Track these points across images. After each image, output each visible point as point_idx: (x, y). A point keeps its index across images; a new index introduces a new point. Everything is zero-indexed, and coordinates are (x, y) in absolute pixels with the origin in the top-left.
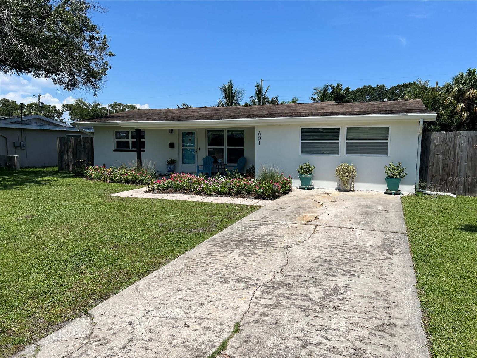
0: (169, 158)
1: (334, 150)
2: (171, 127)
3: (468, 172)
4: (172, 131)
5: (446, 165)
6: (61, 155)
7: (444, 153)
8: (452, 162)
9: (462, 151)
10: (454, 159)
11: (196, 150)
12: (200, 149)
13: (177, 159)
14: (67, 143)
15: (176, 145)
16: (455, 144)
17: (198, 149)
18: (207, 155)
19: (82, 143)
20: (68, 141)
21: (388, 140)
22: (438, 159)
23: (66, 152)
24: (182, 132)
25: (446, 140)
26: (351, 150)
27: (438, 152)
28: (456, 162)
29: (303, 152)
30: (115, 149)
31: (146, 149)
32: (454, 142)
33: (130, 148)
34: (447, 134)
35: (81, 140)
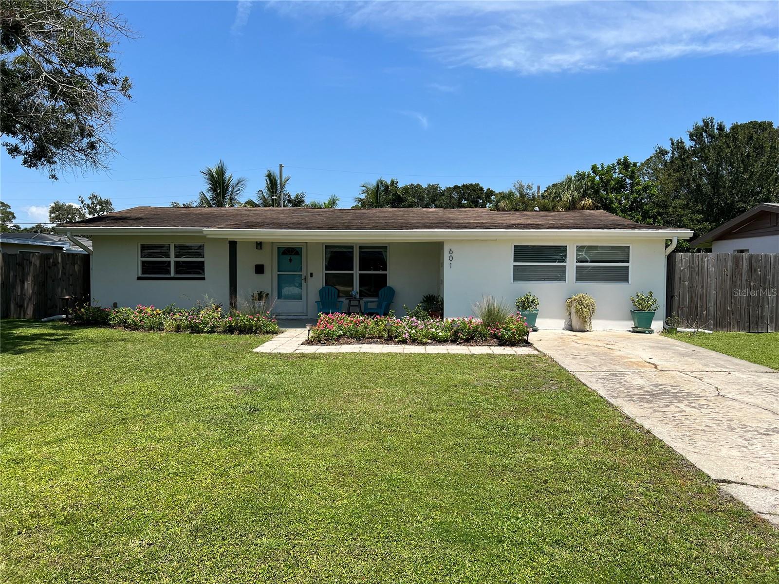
1: (559, 275)
2: (259, 238)
3: (718, 302)
4: (259, 245)
5: (694, 295)
7: (691, 279)
8: (700, 290)
9: (710, 278)
10: (702, 287)
11: (303, 277)
12: (312, 274)
13: (270, 292)
14: (21, 265)
16: (702, 268)
17: (309, 275)
18: (324, 284)
19: (60, 266)
20: (25, 261)
21: (628, 262)
22: (684, 286)
23: (18, 281)
24: (278, 248)
25: (693, 263)
26: (583, 275)
27: (684, 278)
28: (705, 291)
29: (516, 278)
30: (140, 275)
31: (207, 275)
32: (702, 266)
33: (173, 274)
34: (693, 256)
35: (58, 259)
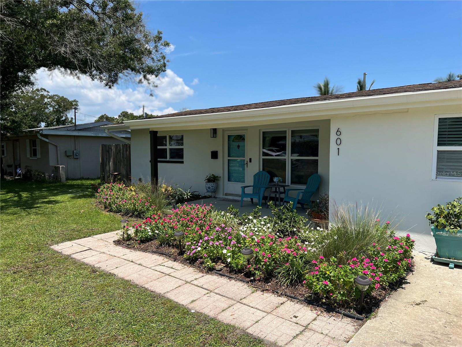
0: (209, 173)
4: (214, 133)
6: (103, 165)
12: (250, 161)
13: (221, 175)
14: (108, 152)
15: (220, 155)
17: (249, 161)
18: (261, 170)
20: (110, 149)
24: (228, 136)
31: (184, 160)
33: (168, 159)
